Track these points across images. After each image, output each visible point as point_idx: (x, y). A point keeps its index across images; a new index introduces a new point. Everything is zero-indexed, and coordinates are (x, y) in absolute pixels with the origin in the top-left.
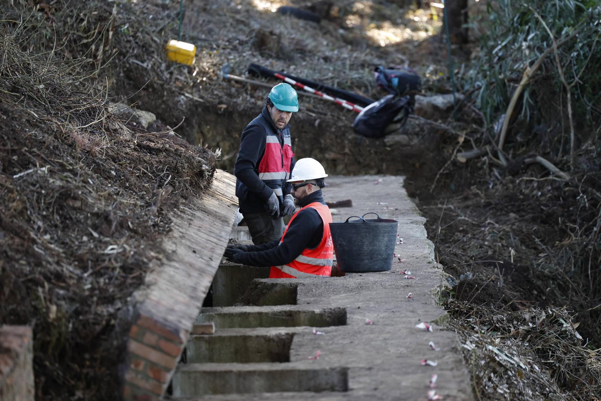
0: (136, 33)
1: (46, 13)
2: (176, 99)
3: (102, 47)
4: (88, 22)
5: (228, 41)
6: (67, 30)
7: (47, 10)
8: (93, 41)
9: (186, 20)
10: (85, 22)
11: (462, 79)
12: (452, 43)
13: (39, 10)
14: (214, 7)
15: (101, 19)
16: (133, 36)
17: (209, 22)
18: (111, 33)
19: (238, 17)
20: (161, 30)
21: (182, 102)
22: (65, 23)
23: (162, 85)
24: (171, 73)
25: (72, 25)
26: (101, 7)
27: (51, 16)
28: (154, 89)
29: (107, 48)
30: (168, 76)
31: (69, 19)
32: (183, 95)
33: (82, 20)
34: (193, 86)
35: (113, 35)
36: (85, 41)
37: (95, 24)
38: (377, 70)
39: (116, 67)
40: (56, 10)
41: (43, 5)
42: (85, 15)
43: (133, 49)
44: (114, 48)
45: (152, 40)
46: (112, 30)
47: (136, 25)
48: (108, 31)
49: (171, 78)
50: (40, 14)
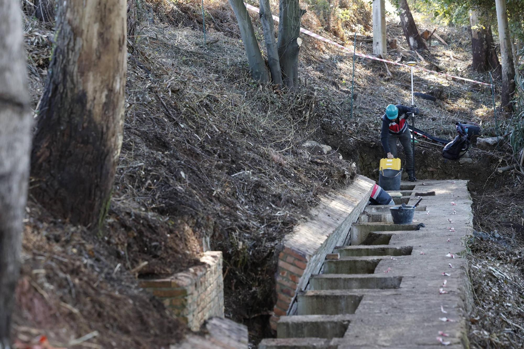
0: (328, 105)
1: (279, 95)
2: (348, 139)
3: (308, 112)
4: (301, 99)
5: (379, 110)
6: (290, 104)
7: (279, 93)
8: (304, 109)
9: (358, 99)
10: (300, 99)
11: (504, 129)
12: (506, 111)
13: (275, 93)
14: (377, 93)
15: (308, 97)
16: (326, 107)
17: (374, 100)
18: (313, 105)
19: (389, 98)
20: (342, 103)
21: (352, 141)
22: (289, 100)
23: (341, 132)
24: (346, 126)
25: (293, 101)
26: (309, 91)
27: (282, 96)
28: (337, 134)
29: (311, 113)
30: (344, 128)
31: (291, 98)
32: (352, 137)
33: (298, 98)
34: (358, 133)
35: (315, 106)
36: (300, 109)
37: (305, 100)
38: (457, 124)
39: (316, 123)
40: (284, 93)
41: (277, 90)
42: (300, 95)
43: (326, 114)
44: (316, 113)
45: (337, 109)
46: (314, 104)
47: (328, 101)
48: (312, 104)
49: (346, 128)
50: (276, 95)
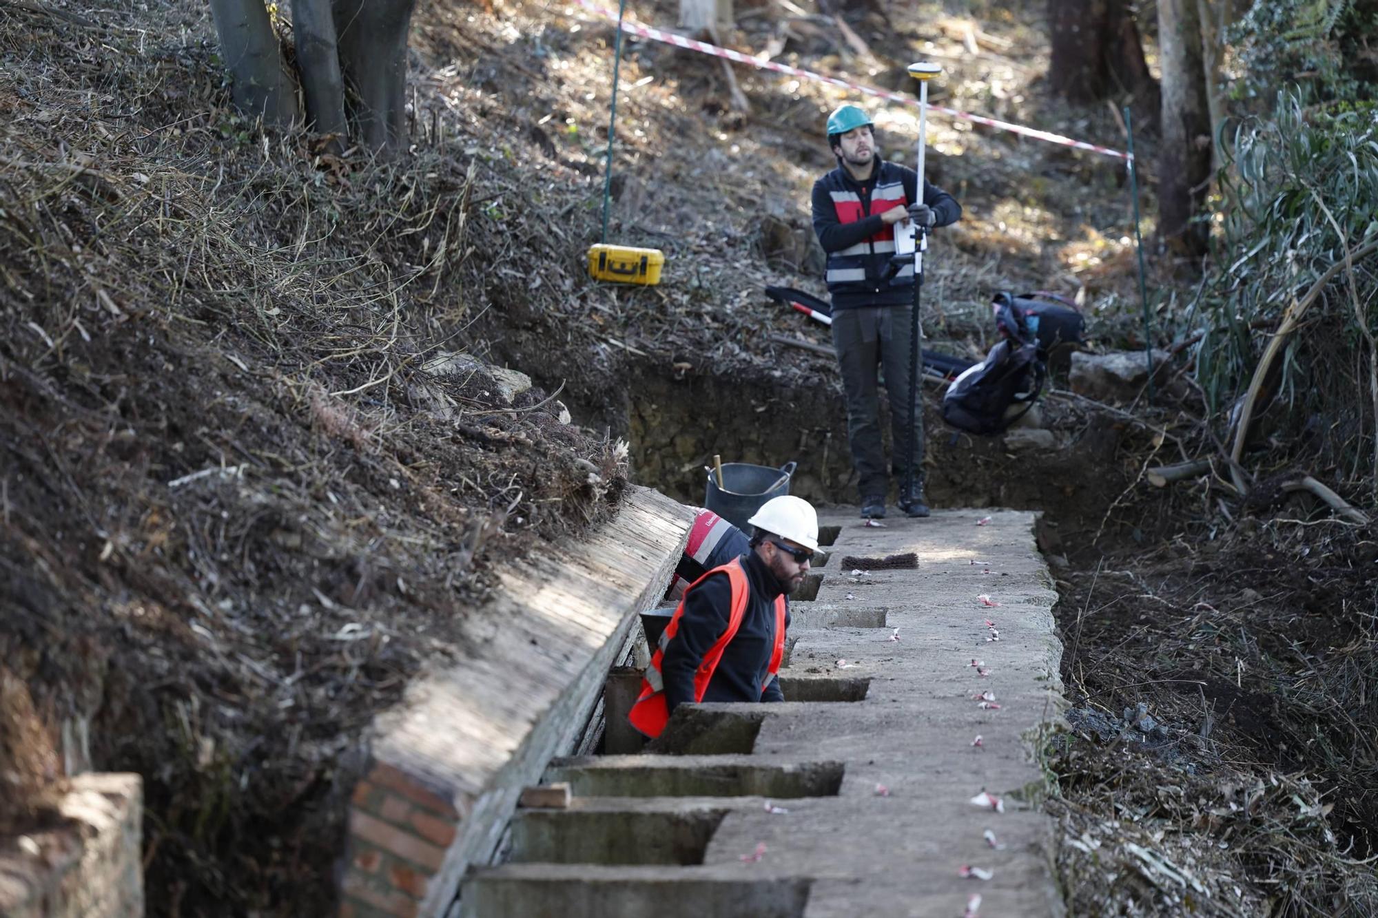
0: (515, 217)
1: (334, 173)
2: (591, 349)
3: (443, 243)
4: (417, 193)
5: (707, 238)
6: (373, 209)
7: (335, 167)
8: (425, 232)
9: (626, 196)
10: (411, 194)
11: (1172, 321)
12: (1176, 254)
13: (319, 168)
14: (696, 172)
15: (443, 187)
16: (509, 224)
17: (684, 201)
18: (462, 216)
19: (742, 192)
20: (570, 212)
21: (603, 356)
22: (371, 194)
23: (563, 322)
24: (583, 298)
25: (385, 199)
26: (445, 163)
27: (343, 180)
28: (547, 328)
29: (454, 246)
30: (577, 304)
31: (378, 187)
32: (606, 341)
33: (405, 189)
34: (626, 325)
35: (467, 221)
36: (410, 231)
37: (431, 197)
38: (998, 299)
39: (472, 283)
40: (353, 168)
41: (327, 157)
42: (411, 179)
43: (508, 249)
44: (470, 245)
45: (550, 232)
46: (465, 210)
47: (518, 201)
48: (457, 211)
49: (582, 307)
50: (321, 175)
